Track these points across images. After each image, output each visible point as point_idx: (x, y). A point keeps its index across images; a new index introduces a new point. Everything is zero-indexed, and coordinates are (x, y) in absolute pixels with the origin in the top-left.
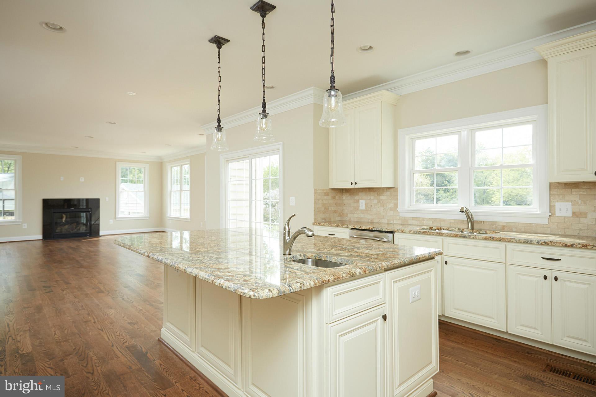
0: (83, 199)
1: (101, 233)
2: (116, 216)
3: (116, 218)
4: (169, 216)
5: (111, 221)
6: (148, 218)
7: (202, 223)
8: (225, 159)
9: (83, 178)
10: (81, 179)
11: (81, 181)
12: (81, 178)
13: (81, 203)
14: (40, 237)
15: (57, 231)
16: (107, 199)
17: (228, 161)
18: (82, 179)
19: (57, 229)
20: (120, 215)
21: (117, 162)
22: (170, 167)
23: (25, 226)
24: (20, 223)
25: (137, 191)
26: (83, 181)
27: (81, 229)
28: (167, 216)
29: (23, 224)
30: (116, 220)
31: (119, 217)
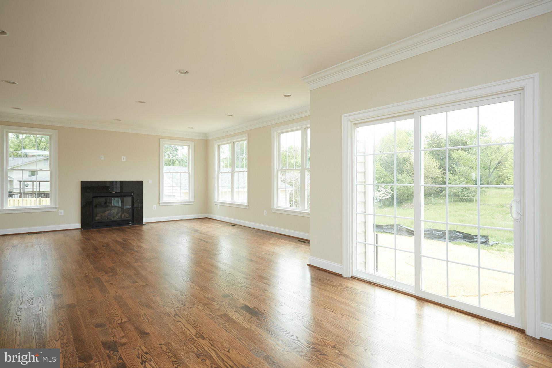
0: (116, 182)
1: (145, 220)
2: (159, 201)
3: (159, 203)
4: (216, 201)
5: (155, 207)
6: (193, 203)
7: (265, 211)
8: (352, 122)
9: (125, 157)
10: (122, 159)
11: (122, 160)
12: (123, 157)
13: (115, 186)
14: (78, 226)
15: (97, 218)
16: (151, 181)
17: (356, 125)
18: (124, 158)
19: (96, 216)
20: (165, 199)
21: (160, 139)
22: (218, 144)
23: (62, 212)
24: (56, 210)
25: (181, 173)
26: (125, 160)
27: (123, 216)
28: (214, 201)
29: (60, 211)
30: (160, 206)
31: (163, 202)
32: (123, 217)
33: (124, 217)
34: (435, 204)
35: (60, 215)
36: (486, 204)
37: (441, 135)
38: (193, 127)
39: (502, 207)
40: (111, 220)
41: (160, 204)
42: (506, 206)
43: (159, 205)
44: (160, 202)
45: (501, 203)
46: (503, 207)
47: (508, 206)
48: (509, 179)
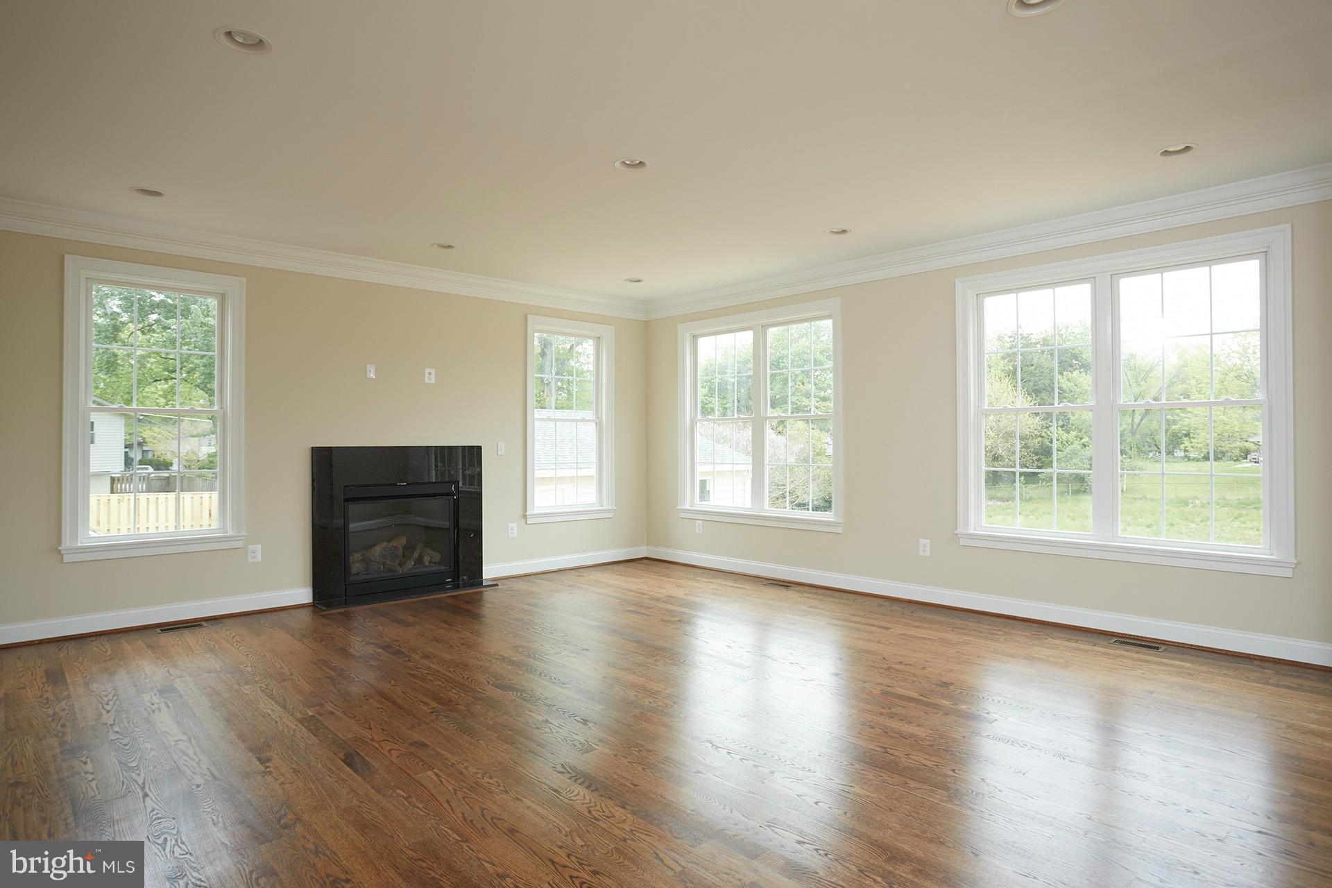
1: (489, 571)
2: (526, 510)
3: (525, 516)
4: (686, 507)
5: (513, 529)
6: (610, 515)
9: (433, 371)
10: (426, 378)
11: (427, 381)
12: (427, 370)
14: (303, 594)
15: (354, 569)
16: (502, 445)
18: (430, 374)
20: (539, 504)
21: (529, 315)
22: (691, 334)
23: (257, 552)
24: (239, 544)
25: (579, 421)
26: (433, 381)
27: (426, 559)
28: (678, 508)
29: (249, 546)
30: (526, 524)
31: (535, 512)
32: (427, 564)
33: (430, 562)
34: (1031, 499)
35: (250, 560)
36: (1146, 499)
37: (1032, 334)
38: (638, 278)
39: (1185, 504)
40: (396, 572)
41: (526, 518)
42: (1192, 503)
43: (524, 521)
44: (527, 514)
45: (1180, 497)
46: (1187, 504)
47: (1197, 502)
48: (1192, 440)
